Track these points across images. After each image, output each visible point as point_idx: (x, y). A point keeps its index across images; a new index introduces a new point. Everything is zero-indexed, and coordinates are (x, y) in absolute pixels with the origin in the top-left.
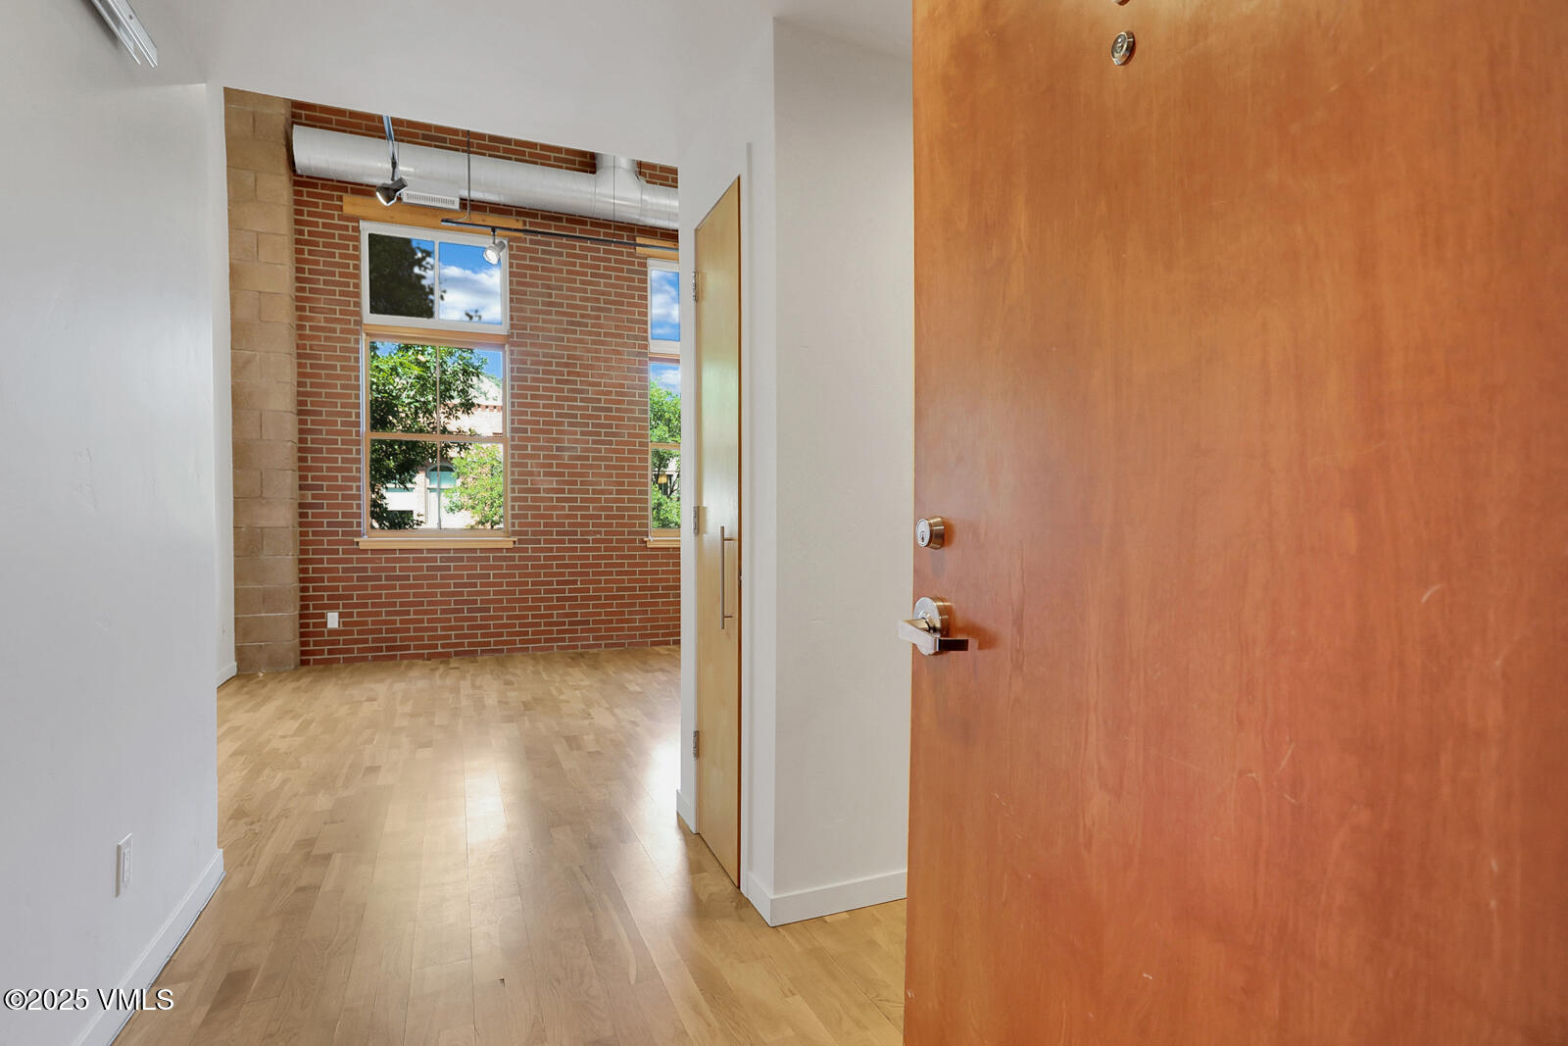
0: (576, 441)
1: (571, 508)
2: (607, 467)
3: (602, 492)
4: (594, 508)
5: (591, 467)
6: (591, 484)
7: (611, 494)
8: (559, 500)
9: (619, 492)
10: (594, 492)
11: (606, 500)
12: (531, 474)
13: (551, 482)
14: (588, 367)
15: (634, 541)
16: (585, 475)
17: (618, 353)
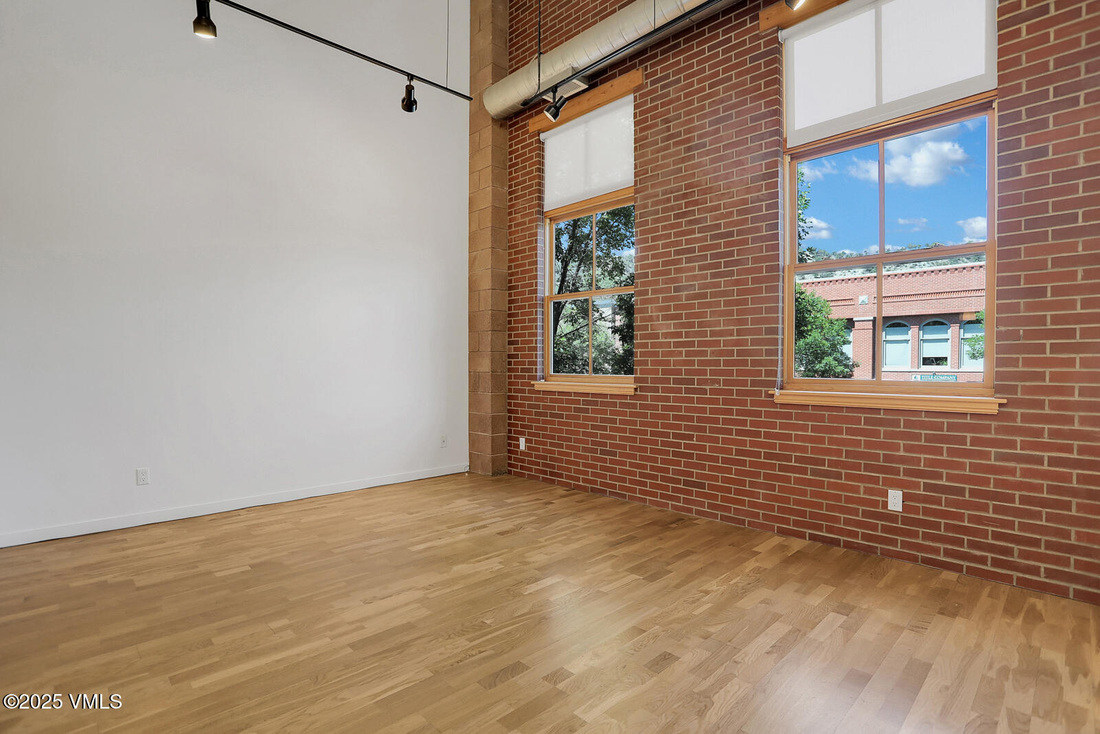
0: (695, 278)
1: (688, 354)
2: (727, 303)
3: (721, 333)
4: (713, 353)
5: (709, 305)
6: (708, 324)
7: (732, 335)
8: (677, 345)
9: (739, 332)
10: (713, 334)
11: (726, 343)
12: (651, 319)
13: (669, 326)
14: (704, 192)
15: (759, 393)
16: (703, 315)
17: (740, 163)
